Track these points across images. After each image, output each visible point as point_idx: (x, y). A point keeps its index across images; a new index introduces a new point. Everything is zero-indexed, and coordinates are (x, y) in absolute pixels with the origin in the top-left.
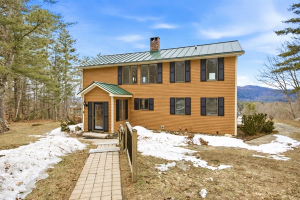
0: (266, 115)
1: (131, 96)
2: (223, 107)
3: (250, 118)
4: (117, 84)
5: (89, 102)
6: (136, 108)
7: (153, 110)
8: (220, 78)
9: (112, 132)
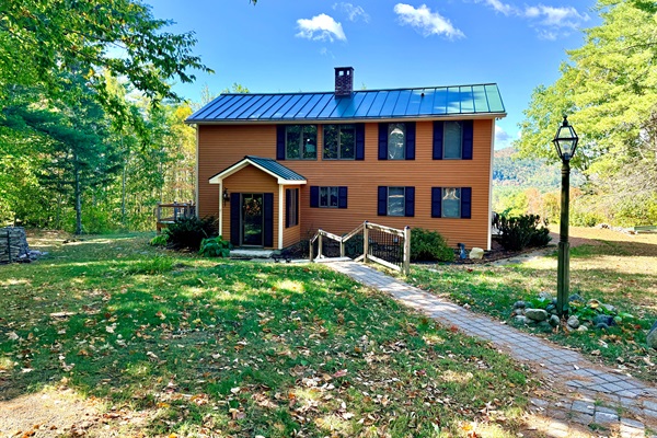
0: (538, 217)
1: (304, 182)
2: (470, 203)
3: (512, 220)
4: (275, 158)
5: (232, 194)
6: (314, 204)
7: (346, 207)
8: (467, 154)
9: (280, 247)
